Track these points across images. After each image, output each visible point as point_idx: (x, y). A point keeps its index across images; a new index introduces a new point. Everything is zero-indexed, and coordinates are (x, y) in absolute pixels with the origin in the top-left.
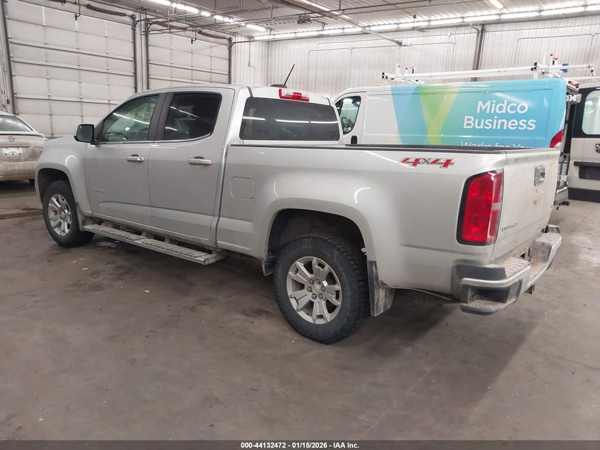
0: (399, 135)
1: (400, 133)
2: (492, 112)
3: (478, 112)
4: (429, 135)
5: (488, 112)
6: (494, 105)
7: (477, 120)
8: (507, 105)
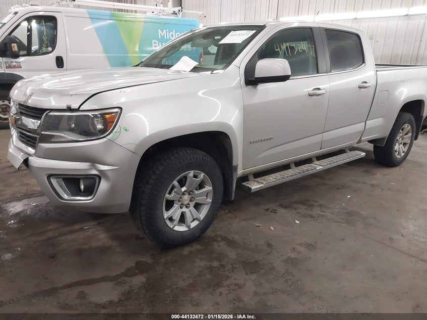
0: (105, 55)
1: (106, 53)
2: (168, 38)
3: (160, 37)
4: (129, 55)
5: (165, 38)
6: (168, 33)
7: (160, 43)
8: (175, 34)
